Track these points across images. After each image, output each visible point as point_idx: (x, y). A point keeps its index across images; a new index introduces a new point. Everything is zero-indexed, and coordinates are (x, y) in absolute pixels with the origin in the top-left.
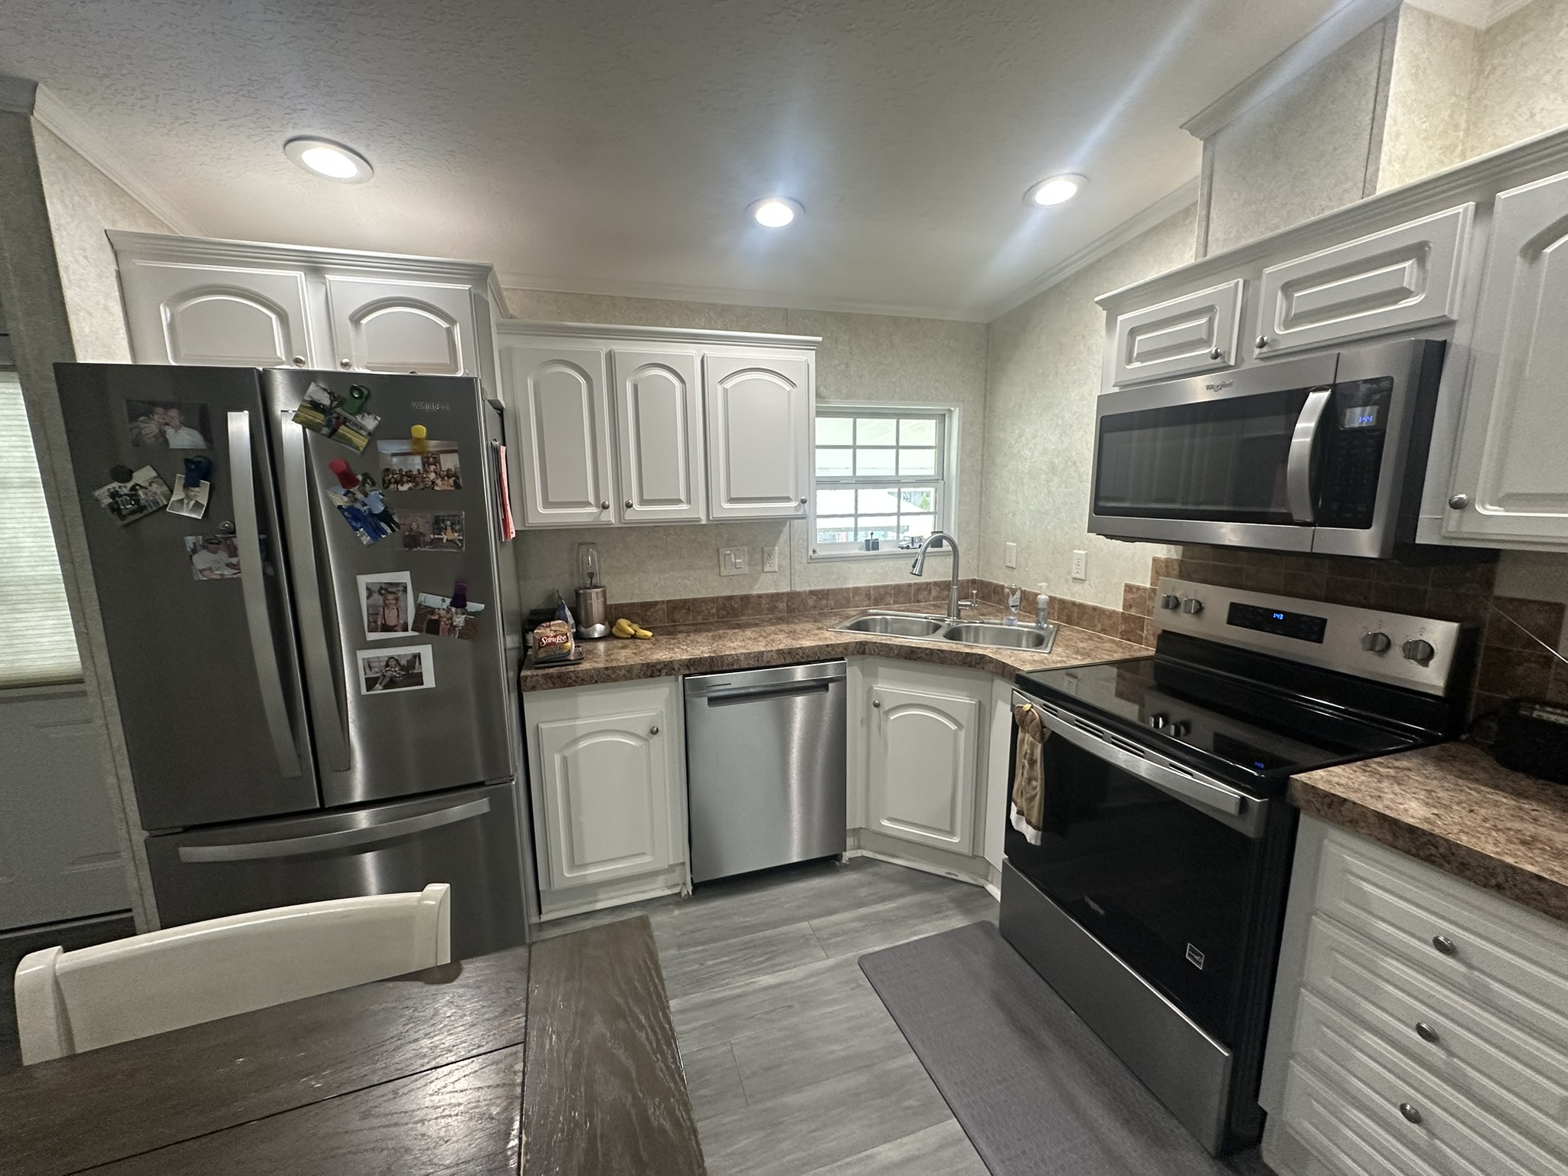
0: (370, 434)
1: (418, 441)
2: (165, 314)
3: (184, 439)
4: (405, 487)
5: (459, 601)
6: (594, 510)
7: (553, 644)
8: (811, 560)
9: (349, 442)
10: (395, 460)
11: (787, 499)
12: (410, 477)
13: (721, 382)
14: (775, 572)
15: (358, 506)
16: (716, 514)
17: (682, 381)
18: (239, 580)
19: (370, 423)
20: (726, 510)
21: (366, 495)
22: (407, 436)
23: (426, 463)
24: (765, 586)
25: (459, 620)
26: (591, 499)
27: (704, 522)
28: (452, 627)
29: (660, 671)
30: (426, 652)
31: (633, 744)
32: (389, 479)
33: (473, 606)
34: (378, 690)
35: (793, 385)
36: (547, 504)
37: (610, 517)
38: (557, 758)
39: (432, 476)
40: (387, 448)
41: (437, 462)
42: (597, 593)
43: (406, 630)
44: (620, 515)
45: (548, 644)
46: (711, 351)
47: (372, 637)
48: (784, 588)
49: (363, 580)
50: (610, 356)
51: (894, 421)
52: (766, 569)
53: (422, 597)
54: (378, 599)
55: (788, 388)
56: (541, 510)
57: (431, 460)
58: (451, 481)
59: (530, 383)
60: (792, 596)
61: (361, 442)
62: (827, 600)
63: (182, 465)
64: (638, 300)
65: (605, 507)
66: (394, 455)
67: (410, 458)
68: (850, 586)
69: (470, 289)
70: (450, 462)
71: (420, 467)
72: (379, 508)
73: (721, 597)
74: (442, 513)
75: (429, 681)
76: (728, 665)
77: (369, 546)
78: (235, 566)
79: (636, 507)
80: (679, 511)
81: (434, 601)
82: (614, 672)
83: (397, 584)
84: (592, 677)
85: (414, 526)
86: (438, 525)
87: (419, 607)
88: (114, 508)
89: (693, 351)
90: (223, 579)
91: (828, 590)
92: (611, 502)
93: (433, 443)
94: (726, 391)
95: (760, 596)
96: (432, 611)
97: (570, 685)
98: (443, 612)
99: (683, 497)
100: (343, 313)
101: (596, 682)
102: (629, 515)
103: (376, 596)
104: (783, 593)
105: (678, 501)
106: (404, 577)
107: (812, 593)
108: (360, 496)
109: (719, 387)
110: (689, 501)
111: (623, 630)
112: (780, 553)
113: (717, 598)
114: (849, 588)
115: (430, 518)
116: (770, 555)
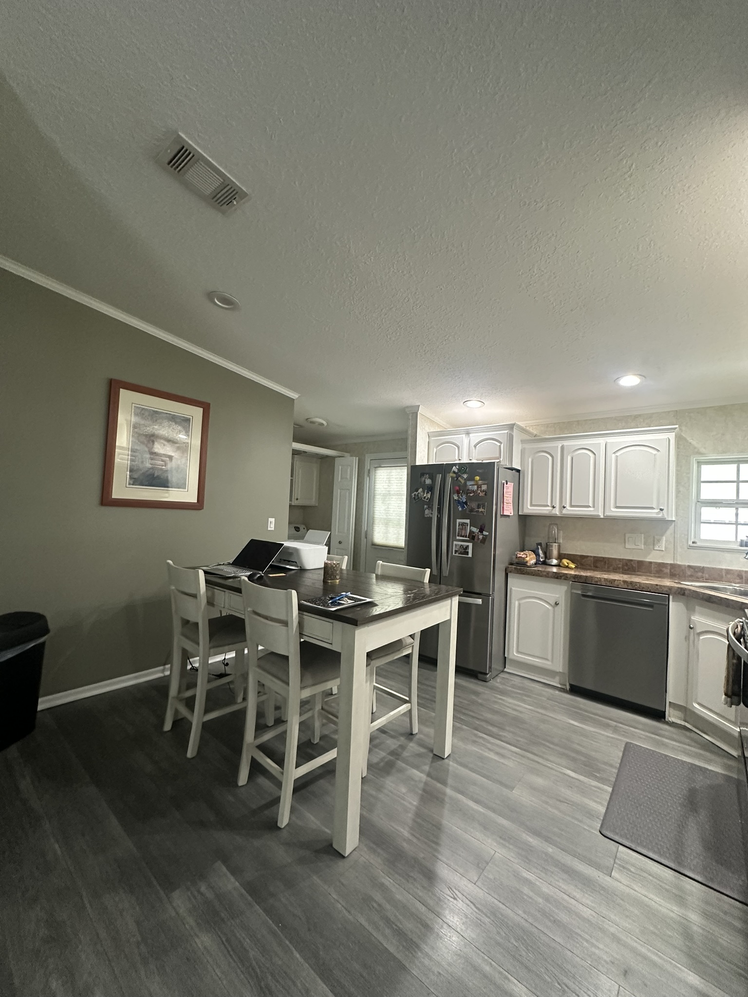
0: (465, 479)
1: (477, 481)
2: (435, 450)
3: (428, 482)
4: (471, 495)
5: (481, 531)
6: (550, 508)
7: (521, 557)
8: (690, 547)
9: (460, 482)
10: (470, 487)
11: (652, 508)
12: (473, 492)
13: (614, 453)
14: (663, 551)
15: (460, 499)
16: (608, 513)
17: (595, 454)
18: (432, 518)
19: (465, 476)
20: (613, 512)
21: (462, 497)
22: (473, 480)
23: (478, 488)
24: (653, 557)
25: (481, 537)
26: (549, 504)
27: (602, 517)
28: (478, 539)
29: (561, 577)
30: (470, 545)
31: (548, 607)
32: (467, 492)
33: (485, 533)
34: (457, 555)
35: (658, 451)
36: (532, 505)
37: (557, 512)
38: (517, 603)
39: (479, 491)
40: (469, 483)
41: (481, 487)
42: (555, 545)
43: (466, 537)
44: (561, 511)
45: (519, 557)
46: (610, 440)
47: (458, 538)
48: (669, 561)
49: (458, 521)
50: (562, 448)
51: (735, 466)
52: (655, 549)
53: (472, 527)
54: (461, 527)
55: (654, 452)
56: (529, 507)
57: (479, 487)
58: (484, 493)
59: (530, 460)
60: (673, 566)
61: (463, 481)
62: (703, 573)
63: (426, 488)
64: (590, 420)
65: (554, 507)
66: (470, 485)
67: (474, 486)
68: (724, 567)
69: (507, 433)
70: (484, 487)
71: (476, 489)
72: (464, 501)
73: (625, 559)
74: (480, 503)
75: (470, 555)
76: (595, 581)
77: (461, 511)
78: (432, 514)
79: (568, 507)
80: (589, 511)
81: (475, 530)
82: (541, 573)
83: (466, 523)
84: (532, 573)
85: (472, 506)
86: (479, 507)
87: (470, 530)
88: (414, 498)
89: (602, 441)
90: (430, 517)
91: (703, 567)
92: (557, 506)
93: (481, 481)
94: (617, 456)
95: (651, 563)
96: (474, 532)
97: (524, 574)
98: (476, 534)
99: (591, 504)
100: (473, 444)
101: (534, 575)
102: (564, 511)
103: (461, 526)
104: (668, 564)
105: (589, 507)
106: (468, 521)
107: (689, 567)
108: (461, 497)
109: (614, 456)
110: (594, 507)
111: (563, 564)
112: (666, 541)
113: (623, 559)
114: (722, 569)
115: (477, 503)
116: (659, 541)
